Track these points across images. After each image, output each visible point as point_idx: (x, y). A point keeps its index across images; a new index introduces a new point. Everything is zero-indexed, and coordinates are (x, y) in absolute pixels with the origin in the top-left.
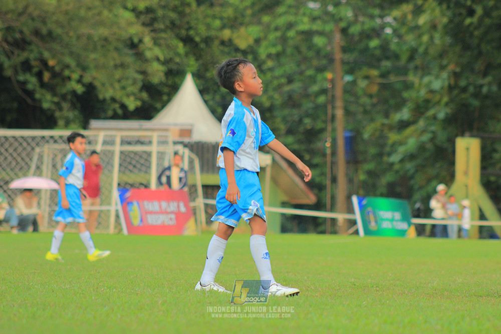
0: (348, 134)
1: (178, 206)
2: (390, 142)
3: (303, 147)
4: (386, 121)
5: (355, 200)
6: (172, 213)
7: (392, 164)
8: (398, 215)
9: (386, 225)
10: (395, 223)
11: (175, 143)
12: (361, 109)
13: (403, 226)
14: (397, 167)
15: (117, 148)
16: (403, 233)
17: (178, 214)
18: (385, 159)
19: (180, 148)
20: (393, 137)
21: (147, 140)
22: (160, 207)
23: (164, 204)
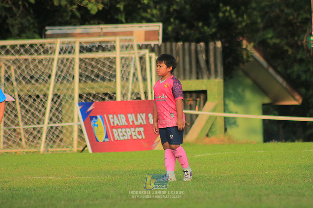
1: (147, 118)
6: (140, 126)
11: (140, 48)
15: (77, 56)
17: (147, 127)
19: (146, 52)
21: (109, 45)
22: (127, 120)
23: (131, 117)
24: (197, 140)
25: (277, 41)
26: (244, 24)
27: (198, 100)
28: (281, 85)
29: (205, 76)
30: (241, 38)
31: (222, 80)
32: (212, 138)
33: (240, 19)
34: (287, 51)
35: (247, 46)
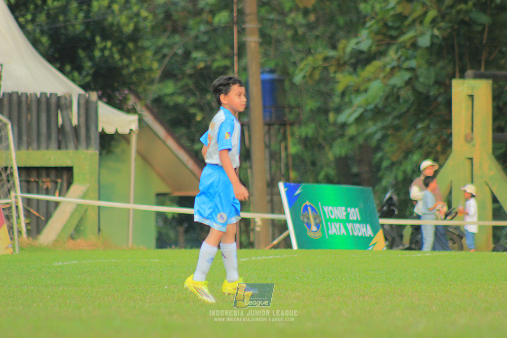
0: (268, 76)
2: (340, 88)
3: (192, 100)
4: (332, 53)
5: (282, 187)
7: (344, 126)
8: (355, 213)
9: (335, 230)
10: (349, 226)
12: (289, 33)
13: (367, 231)
14: (352, 131)
16: (365, 242)
18: (332, 116)
20: (344, 80)
24: (56, 243)
25: (180, 99)
26: (132, 69)
27: (59, 181)
28: (185, 166)
29: (71, 145)
30: (126, 92)
31: (97, 152)
32: (79, 241)
33: (126, 61)
34: (194, 115)
35: (135, 103)
